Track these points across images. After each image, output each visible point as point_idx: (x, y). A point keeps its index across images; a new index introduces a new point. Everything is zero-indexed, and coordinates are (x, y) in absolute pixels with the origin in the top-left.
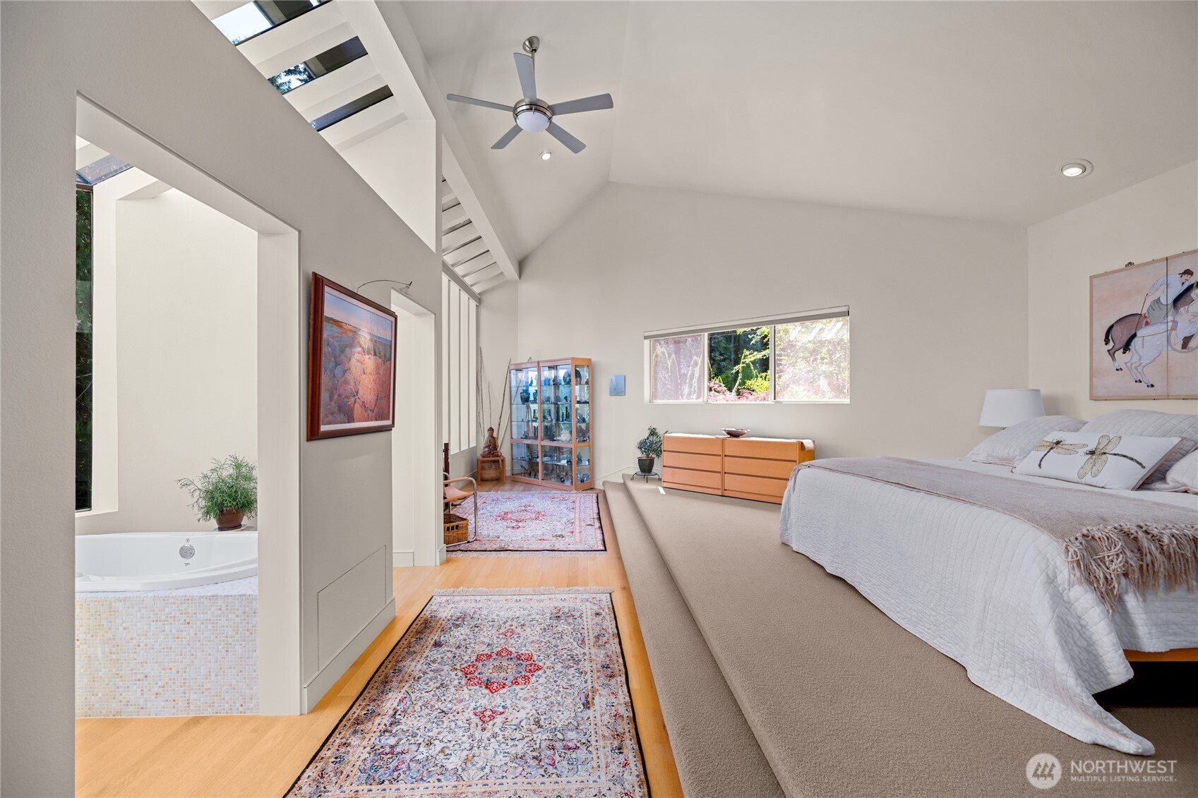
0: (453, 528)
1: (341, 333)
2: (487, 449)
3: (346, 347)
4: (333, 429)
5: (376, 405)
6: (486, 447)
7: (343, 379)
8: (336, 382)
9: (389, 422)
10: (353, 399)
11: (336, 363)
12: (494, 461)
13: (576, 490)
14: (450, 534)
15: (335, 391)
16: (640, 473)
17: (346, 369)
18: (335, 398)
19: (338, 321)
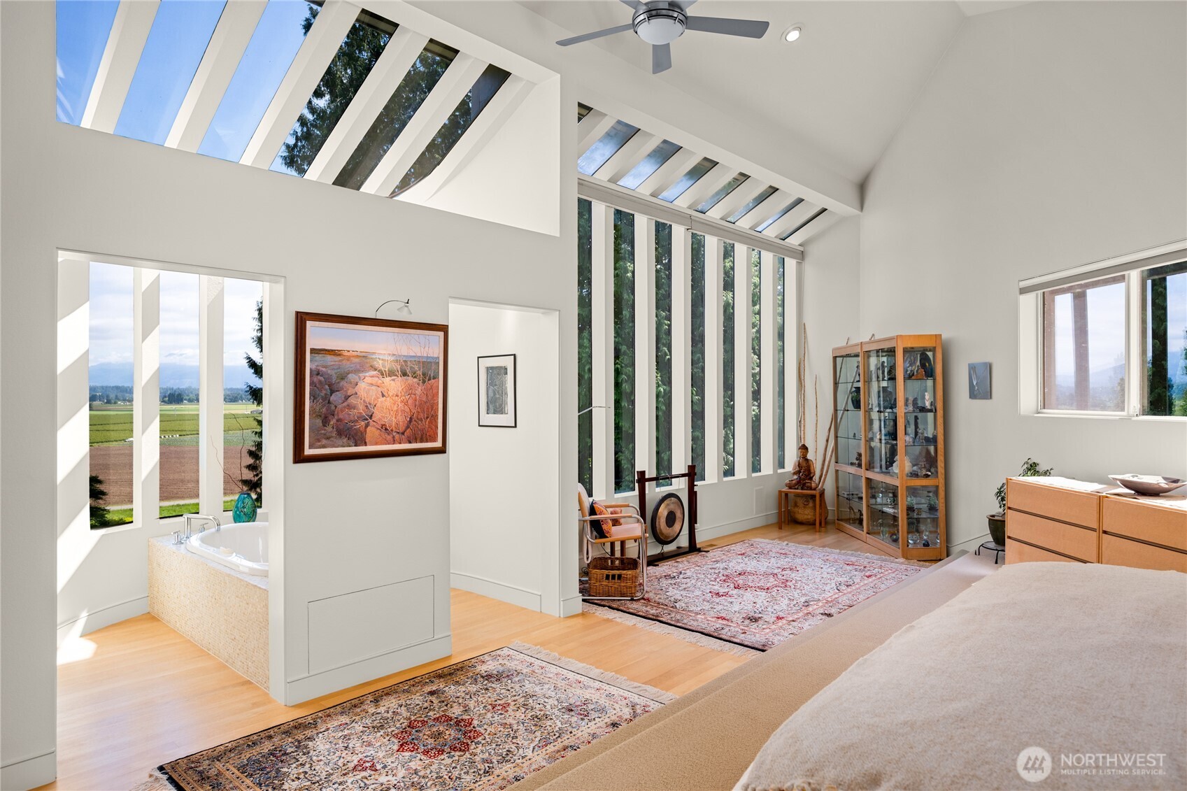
0: (613, 577)
1: (340, 361)
2: (795, 477)
3: (348, 374)
4: (332, 452)
5: (408, 427)
6: (794, 474)
7: (345, 404)
8: (333, 408)
9: (438, 444)
10: (363, 423)
11: (331, 390)
12: (806, 496)
13: (903, 557)
14: (610, 585)
15: (330, 417)
16: (993, 545)
17: (349, 394)
18: (332, 423)
19: (332, 351)
